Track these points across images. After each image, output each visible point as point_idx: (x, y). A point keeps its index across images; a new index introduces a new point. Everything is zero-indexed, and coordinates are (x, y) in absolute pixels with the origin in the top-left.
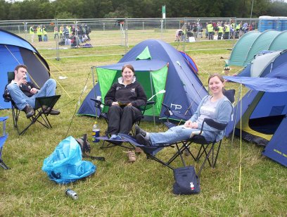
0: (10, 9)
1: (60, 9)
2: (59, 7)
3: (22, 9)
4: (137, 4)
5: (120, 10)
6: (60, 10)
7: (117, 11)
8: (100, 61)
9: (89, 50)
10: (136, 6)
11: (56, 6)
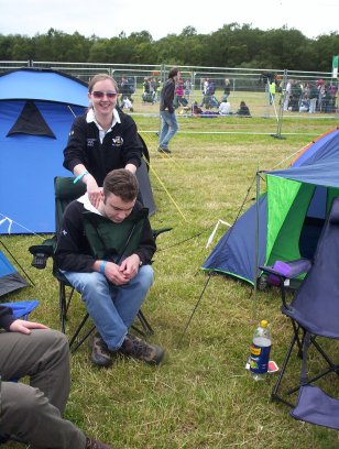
0: (91, 50)
1: (165, 54)
2: (164, 51)
3: (108, 50)
4: (288, 52)
5: (260, 60)
6: (165, 56)
7: (254, 62)
8: (232, 143)
9: (212, 122)
10: (286, 54)
11: (161, 50)
